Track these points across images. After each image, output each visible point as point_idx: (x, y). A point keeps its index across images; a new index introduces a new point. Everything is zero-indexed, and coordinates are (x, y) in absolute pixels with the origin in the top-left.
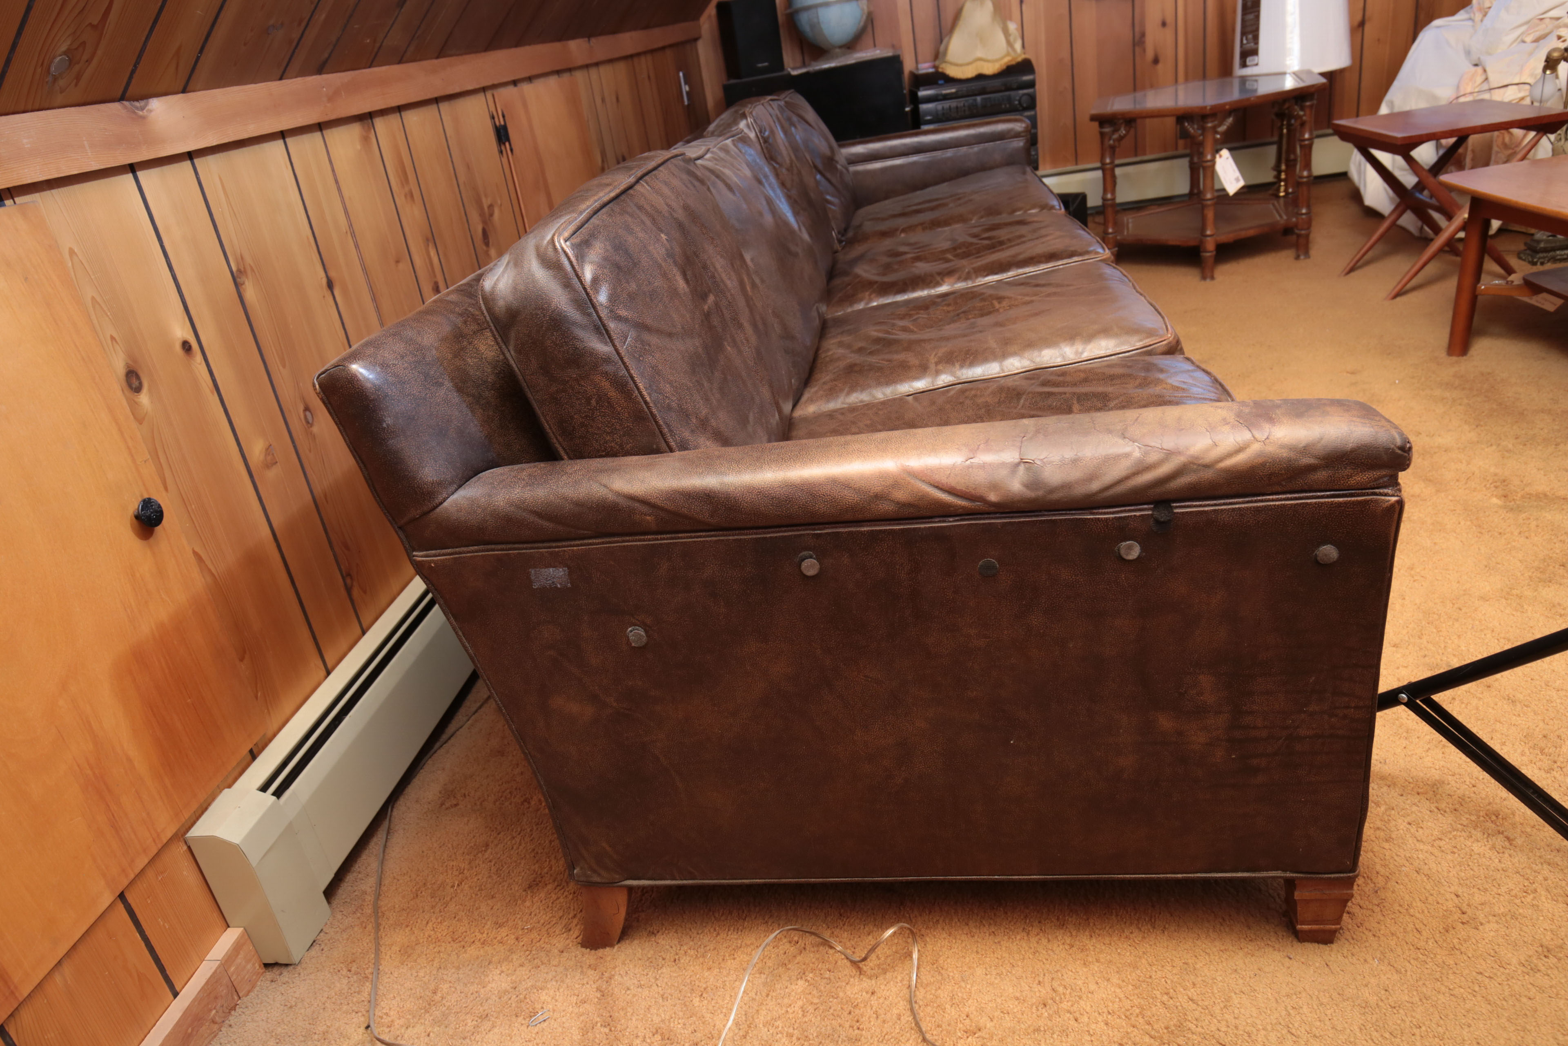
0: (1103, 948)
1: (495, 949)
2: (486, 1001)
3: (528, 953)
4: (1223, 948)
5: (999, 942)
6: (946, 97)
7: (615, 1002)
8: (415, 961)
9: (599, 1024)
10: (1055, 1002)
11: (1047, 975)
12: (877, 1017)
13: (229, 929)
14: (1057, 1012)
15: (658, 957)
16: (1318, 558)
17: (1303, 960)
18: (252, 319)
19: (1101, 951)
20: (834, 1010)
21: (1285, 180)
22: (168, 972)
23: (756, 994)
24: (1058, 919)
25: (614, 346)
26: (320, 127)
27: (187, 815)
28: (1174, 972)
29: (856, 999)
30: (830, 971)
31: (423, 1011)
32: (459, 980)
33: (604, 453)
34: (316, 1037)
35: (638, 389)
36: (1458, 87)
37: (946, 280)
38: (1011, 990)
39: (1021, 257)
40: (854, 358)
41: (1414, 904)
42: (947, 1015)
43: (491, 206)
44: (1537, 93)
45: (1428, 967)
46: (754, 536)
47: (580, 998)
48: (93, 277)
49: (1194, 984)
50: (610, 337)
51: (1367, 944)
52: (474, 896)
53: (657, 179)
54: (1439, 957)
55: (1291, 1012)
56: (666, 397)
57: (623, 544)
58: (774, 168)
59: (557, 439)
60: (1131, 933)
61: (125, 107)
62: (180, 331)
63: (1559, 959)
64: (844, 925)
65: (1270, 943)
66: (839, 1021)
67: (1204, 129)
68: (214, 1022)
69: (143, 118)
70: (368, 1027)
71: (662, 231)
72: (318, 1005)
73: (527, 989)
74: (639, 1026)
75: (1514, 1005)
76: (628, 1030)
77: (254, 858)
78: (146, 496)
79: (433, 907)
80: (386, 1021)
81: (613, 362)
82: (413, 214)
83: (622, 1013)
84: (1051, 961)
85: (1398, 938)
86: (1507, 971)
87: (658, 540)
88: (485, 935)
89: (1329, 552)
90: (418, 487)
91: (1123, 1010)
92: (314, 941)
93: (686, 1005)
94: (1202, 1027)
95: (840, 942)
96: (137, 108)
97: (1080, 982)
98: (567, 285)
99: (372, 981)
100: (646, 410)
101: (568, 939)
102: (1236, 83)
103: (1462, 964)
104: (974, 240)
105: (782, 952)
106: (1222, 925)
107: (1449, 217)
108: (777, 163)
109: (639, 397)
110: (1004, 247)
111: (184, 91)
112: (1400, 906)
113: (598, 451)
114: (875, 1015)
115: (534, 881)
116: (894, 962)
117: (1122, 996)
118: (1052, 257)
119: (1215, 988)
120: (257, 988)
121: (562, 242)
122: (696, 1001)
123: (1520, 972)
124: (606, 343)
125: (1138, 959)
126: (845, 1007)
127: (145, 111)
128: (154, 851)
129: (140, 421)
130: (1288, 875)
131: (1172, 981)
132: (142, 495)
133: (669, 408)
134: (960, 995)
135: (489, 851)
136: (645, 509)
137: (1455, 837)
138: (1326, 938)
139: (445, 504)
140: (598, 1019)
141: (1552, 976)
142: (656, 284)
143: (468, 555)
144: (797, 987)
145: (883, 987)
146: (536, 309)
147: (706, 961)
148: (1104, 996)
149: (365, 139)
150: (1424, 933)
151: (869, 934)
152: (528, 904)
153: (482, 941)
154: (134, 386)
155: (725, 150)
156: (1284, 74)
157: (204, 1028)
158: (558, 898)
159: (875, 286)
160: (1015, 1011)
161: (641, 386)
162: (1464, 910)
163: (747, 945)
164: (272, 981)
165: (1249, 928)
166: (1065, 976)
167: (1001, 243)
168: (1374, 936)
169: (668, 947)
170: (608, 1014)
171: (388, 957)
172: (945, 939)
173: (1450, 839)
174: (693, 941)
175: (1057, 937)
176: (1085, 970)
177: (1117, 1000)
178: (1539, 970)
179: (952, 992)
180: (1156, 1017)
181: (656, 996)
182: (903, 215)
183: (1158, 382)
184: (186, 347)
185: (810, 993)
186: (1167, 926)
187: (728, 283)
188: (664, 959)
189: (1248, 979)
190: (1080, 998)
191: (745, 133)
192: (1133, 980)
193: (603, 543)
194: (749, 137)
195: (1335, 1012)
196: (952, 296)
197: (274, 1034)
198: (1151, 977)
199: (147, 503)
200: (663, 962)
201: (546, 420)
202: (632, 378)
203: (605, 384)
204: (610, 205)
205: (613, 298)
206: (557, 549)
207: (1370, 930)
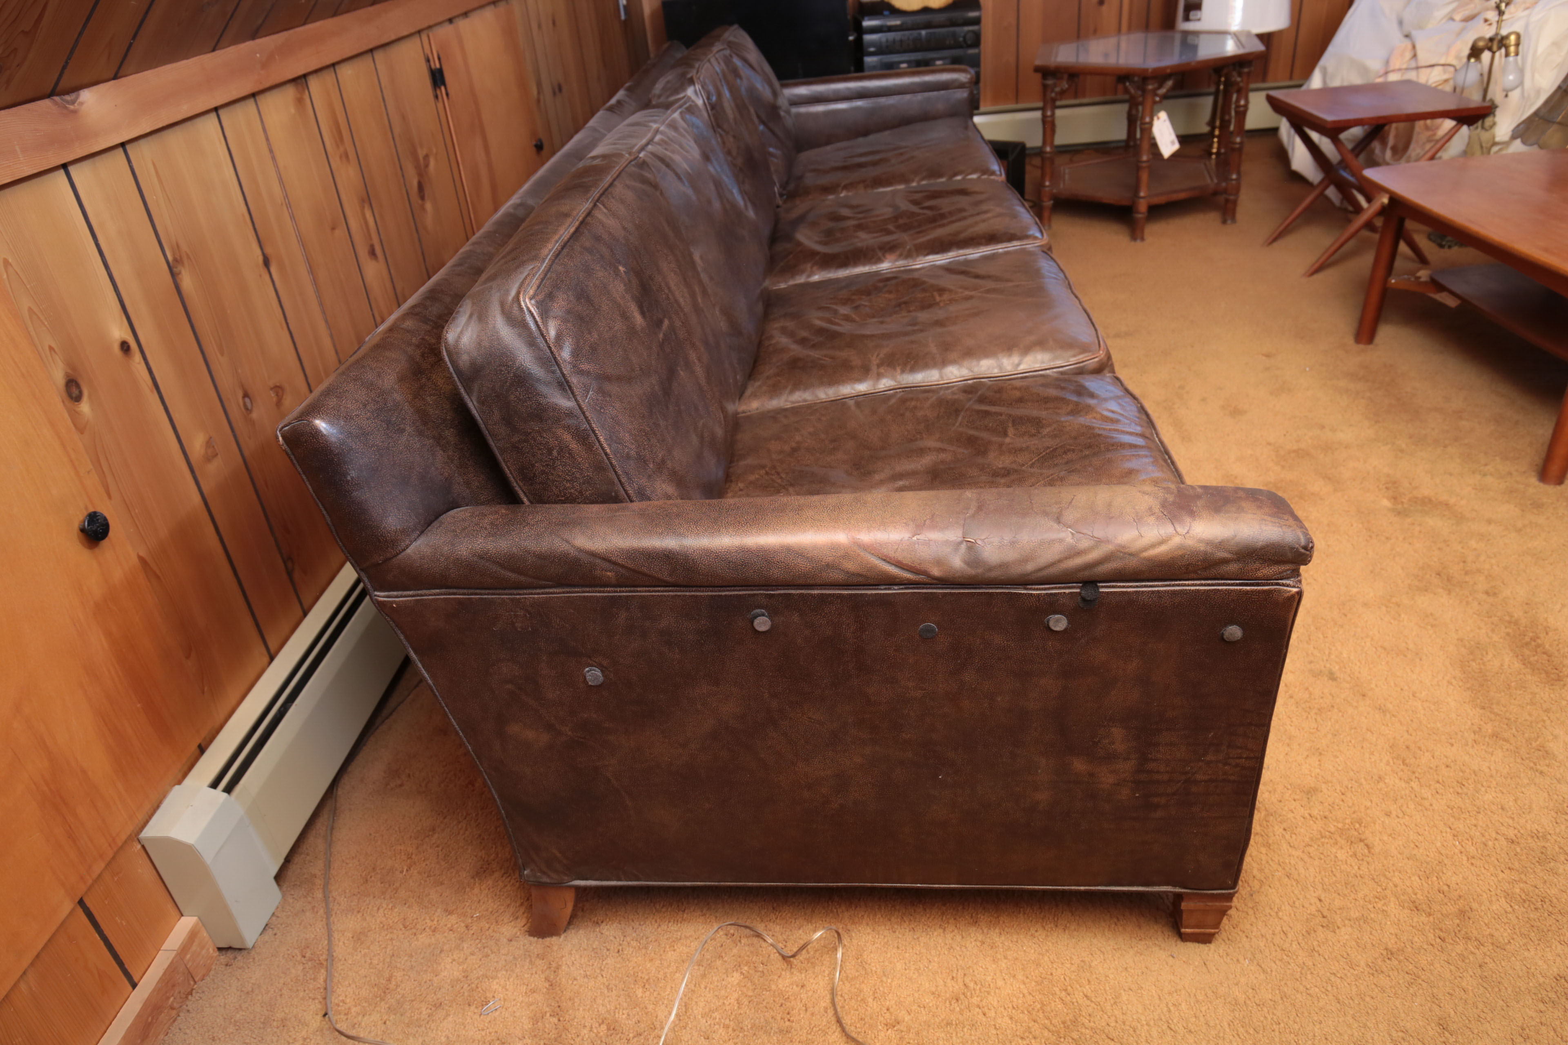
0: (1011, 945)
1: (445, 937)
2: (440, 989)
3: (478, 941)
4: (1116, 947)
5: (918, 938)
6: (890, 29)
7: (562, 992)
8: (368, 948)
9: (548, 1015)
10: (966, 997)
11: (960, 971)
12: (806, 1010)
13: (183, 918)
14: (968, 1008)
15: (602, 948)
16: (1225, 637)
17: (1184, 959)
18: (189, 309)
19: (1009, 949)
20: (768, 1003)
21: (1218, 137)
22: (126, 966)
23: (695, 986)
24: (972, 917)
25: (576, 400)
26: (253, 95)
27: (140, 817)
28: (1072, 969)
29: (788, 992)
30: (763, 964)
31: (378, 999)
32: (412, 967)
33: (563, 498)
34: (275, 1024)
35: (599, 441)
36: (1387, 62)
37: (888, 256)
38: (927, 984)
39: (963, 236)
40: (796, 350)
41: (1283, 908)
42: (869, 1009)
43: (426, 157)
44: (1460, 79)
45: (1290, 967)
46: (710, 593)
47: (530, 987)
48: (28, 287)
49: (1089, 981)
50: (573, 393)
51: (1240, 945)
52: (423, 882)
53: (613, 198)
54: (1300, 958)
55: (1172, 1008)
56: (626, 446)
57: (583, 594)
58: (721, 136)
59: (517, 483)
60: (1036, 931)
61: (56, 103)
62: (118, 332)
63: (1400, 962)
64: (776, 918)
65: (1157, 942)
66: (772, 1013)
67: (1144, 91)
68: (172, 1008)
69: (75, 112)
70: (325, 1015)
71: (620, 263)
72: (275, 991)
73: (478, 978)
74: (586, 1017)
75: (1359, 1004)
76: (576, 1020)
77: (208, 857)
78: (91, 510)
79: (383, 893)
80: (343, 1008)
81: (576, 416)
82: (348, 175)
83: (570, 1003)
84: (964, 958)
85: (1267, 939)
86: (1356, 972)
87: (617, 592)
88: (435, 922)
89: (1234, 632)
90: (382, 535)
91: (1026, 1005)
92: (267, 925)
93: (629, 996)
94: (1094, 1023)
95: (773, 936)
96: (68, 102)
97: (989, 978)
98: (531, 343)
99: (327, 968)
100: (606, 461)
101: (515, 927)
102: (1178, 37)
103: (1319, 966)
104: (914, 209)
105: (719, 945)
106: (1116, 924)
107: (1369, 200)
108: (724, 130)
109: (600, 449)
110: (945, 221)
111: (115, 77)
112: (1271, 909)
113: (558, 496)
114: (804, 1008)
115: (481, 868)
116: (822, 956)
117: (1025, 991)
118: (992, 238)
119: (1107, 985)
120: (212, 972)
121: (527, 300)
122: (639, 992)
123: (1366, 973)
124: (569, 399)
125: (1041, 957)
126: (777, 1000)
127: (76, 105)
128: (110, 854)
129: (81, 429)
130: (1178, 890)
131: (1070, 978)
132: (86, 508)
133: (628, 457)
134: (881, 989)
135: (436, 836)
136: (605, 565)
137: (1323, 844)
138: (1206, 939)
139: (408, 551)
140: (547, 1009)
141: (1392, 977)
142: (616, 328)
143: (430, 597)
144: (733, 979)
145: (812, 980)
146: (500, 365)
147: (648, 952)
148: (1010, 992)
149: (299, 101)
150: (1290, 936)
151: (799, 929)
152: (476, 891)
153: (433, 928)
154: (74, 395)
155: (673, 126)
156: (1225, 33)
157: (163, 1015)
158: (506, 886)
159: (817, 258)
160: (931, 1005)
161: (602, 439)
162: (1325, 914)
163: (686, 937)
164: (227, 965)
165: (1140, 927)
166: (976, 972)
167: (943, 216)
168: (1247, 937)
169: (612, 938)
170: (557, 1005)
171: (341, 943)
172: (869, 934)
173: (1319, 846)
174: (635, 932)
175: (970, 934)
176: (994, 966)
177: (1021, 996)
178: (1382, 972)
179: (874, 986)
180: (1054, 1013)
181: (602, 987)
182: (845, 168)
183: (1089, 409)
184: (125, 347)
185: (745, 986)
186: (1068, 925)
187: (681, 300)
188: (608, 950)
189: (1136, 977)
190: (989, 993)
191: (693, 101)
192: (1036, 977)
193: (564, 593)
194: (696, 105)
195: (1209, 1009)
196: (894, 282)
197: (233, 1020)
198: (1052, 974)
199: (93, 517)
200: (608, 953)
201: (507, 465)
202: (594, 431)
203: (567, 437)
204: (569, 244)
205: (576, 353)
206: (518, 597)
207: (1244, 932)
